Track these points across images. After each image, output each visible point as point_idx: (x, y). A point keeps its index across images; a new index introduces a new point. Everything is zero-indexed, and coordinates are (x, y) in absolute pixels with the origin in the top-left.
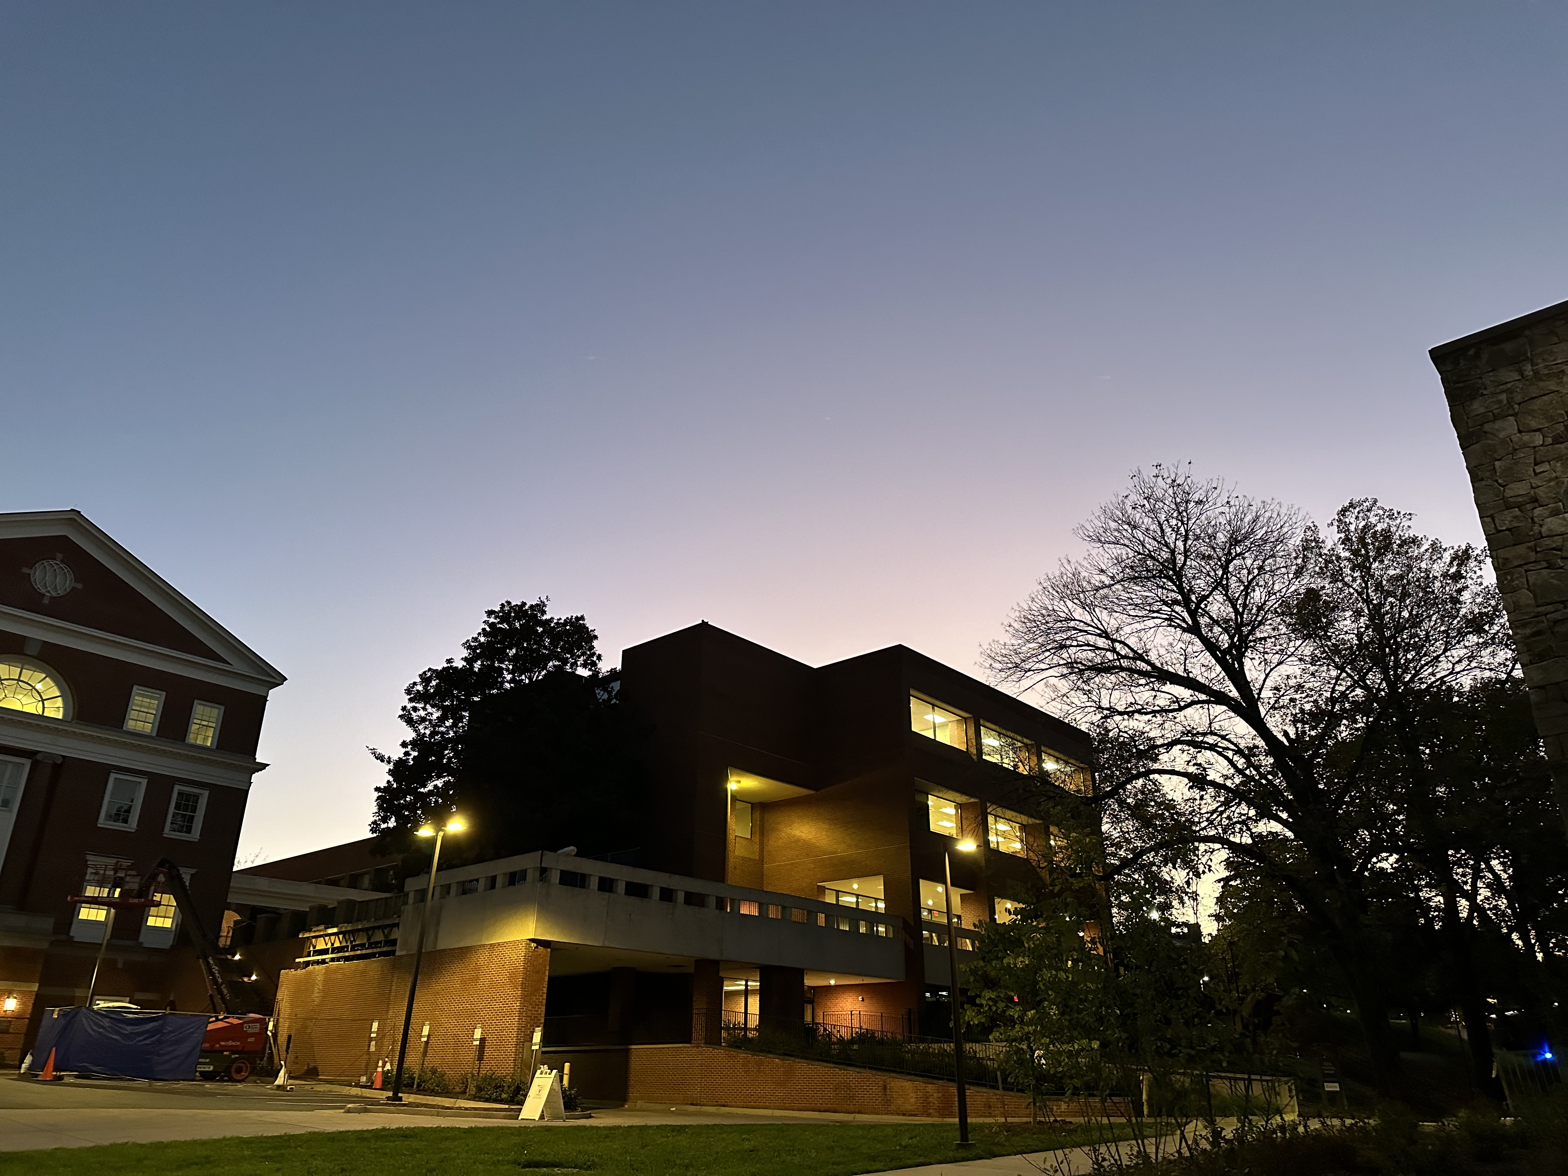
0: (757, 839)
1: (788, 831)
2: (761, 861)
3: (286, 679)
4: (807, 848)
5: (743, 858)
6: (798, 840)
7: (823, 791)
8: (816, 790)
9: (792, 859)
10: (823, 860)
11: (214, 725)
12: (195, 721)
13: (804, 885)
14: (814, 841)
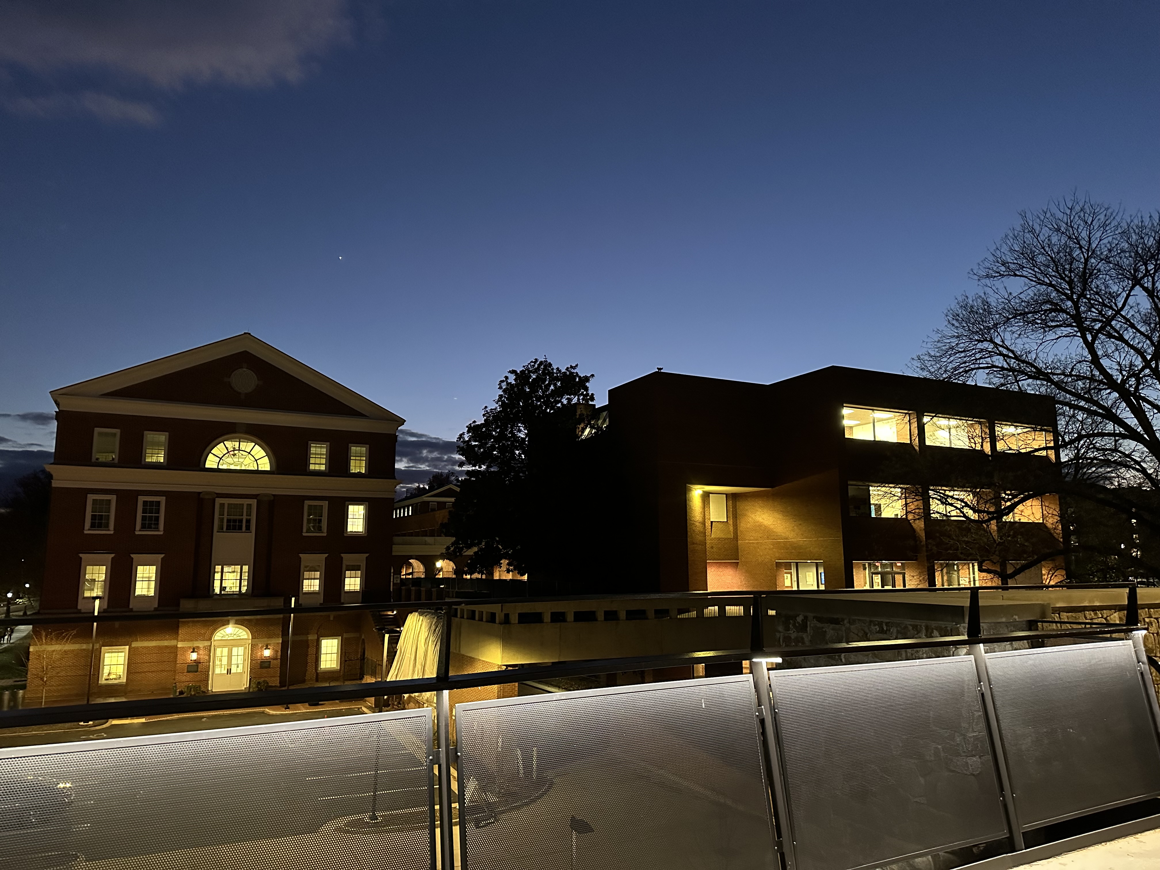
0: (731, 522)
1: (753, 516)
2: (736, 538)
3: (405, 421)
4: (768, 533)
5: (719, 539)
6: (760, 526)
7: (777, 488)
8: (772, 487)
9: (757, 540)
10: (780, 542)
11: (364, 458)
12: (352, 458)
13: (767, 560)
14: (772, 527)
